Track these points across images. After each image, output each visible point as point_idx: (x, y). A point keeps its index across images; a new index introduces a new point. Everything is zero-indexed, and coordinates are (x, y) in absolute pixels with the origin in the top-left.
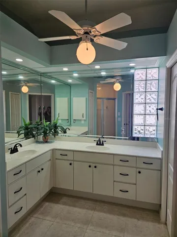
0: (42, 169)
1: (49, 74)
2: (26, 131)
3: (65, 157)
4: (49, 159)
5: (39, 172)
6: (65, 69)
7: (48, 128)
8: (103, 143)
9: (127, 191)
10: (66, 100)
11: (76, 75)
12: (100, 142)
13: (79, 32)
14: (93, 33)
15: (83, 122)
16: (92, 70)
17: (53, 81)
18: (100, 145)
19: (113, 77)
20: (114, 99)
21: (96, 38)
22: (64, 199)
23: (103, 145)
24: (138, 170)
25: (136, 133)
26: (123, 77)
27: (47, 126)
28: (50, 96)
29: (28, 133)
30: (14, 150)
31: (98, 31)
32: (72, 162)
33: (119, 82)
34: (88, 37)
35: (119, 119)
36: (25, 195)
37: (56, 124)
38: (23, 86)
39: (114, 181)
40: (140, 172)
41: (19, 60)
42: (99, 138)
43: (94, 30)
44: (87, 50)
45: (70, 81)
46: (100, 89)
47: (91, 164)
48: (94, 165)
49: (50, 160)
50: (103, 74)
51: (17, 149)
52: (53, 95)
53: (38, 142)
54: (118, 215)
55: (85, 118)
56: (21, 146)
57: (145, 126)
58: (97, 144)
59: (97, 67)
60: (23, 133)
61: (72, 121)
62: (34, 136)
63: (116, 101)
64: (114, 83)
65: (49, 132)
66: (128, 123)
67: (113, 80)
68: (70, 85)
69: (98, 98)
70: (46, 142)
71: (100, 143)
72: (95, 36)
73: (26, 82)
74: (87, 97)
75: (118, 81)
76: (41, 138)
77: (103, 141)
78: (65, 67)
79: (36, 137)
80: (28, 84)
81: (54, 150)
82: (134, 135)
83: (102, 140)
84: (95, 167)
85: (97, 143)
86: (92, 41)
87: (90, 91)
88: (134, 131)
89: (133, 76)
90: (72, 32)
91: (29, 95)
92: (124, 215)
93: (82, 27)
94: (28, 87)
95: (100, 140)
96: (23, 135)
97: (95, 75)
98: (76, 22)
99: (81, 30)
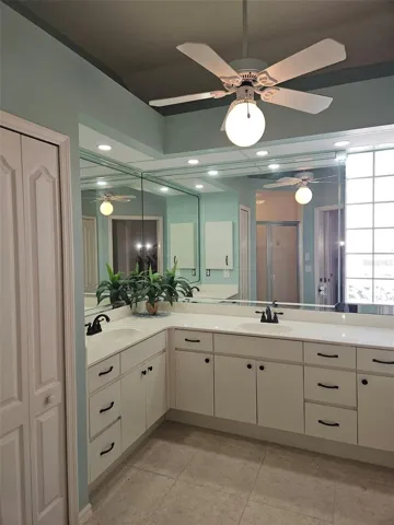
0: (151, 369)
1: (157, 175)
2: (114, 291)
3: (195, 346)
4: (161, 349)
5: (144, 373)
6: (193, 162)
7: (157, 285)
8: (275, 317)
9: (337, 425)
10: (189, 227)
11: (213, 173)
12: (270, 316)
13: (231, 82)
14: (260, 83)
15: (226, 274)
16: (248, 161)
17: (165, 190)
18: (269, 321)
19: (293, 174)
20: (296, 224)
21: (266, 92)
22: (195, 436)
23: (276, 321)
24: (362, 377)
25: (352, 296)
26: (317, 172)
27: (154, 281)
28: (155, 222)
29: (118, 295)
30: (94, 329)
31: (271, 79)
32: (210, 357)
33: (309, 185)
34: (249, 92)
35: (308, 269)
36: (119, 418)
37: (173, 278)
38: (102, 202)
39: (305, 401)
40: (365, 382)
41: (105, 148)
42: (268, 306)
43: (264, 75)
44: (249, 116)
45: (199, 187)
46: (261, 202)
47: (253, 362)
48: (259, 363)
49: (164, 351)
50: (274, 167)
51: (99, 326)
52: (160, 219)
53: (136, 314)
54: (316, 475)
55: (230, 266)
56: (108, 320)
57: (373, 279)
58: (263, 320)
59: (262, 153)
60: (106, 296)
61: (203, 273)
62: (129, 303)
63: (301, 226)
64: (295, 188)
65: (160, 295)
66: (328, 277)
67: (293, 181)
68: (197, 196)
69: (258, 223)
70: (155, 314)
71: (269, 318)
72: (263, 89)
73: (110, 193)
74: (236, 222)
75: (305, 183)
76: (143, 306)
77: (275, 314)
78: (192, 157)
79: (134, 305)
80: (113, 198)
81: (170, 331)
82: (349, 300)
83: (273, 310)
84: (262, 368)
85: (263, 317)
86: (257, 97)
87: (242, 207)
88: (348, 292)
89: (343, 168)
90: (216, 84)
91: (113, 221)
92: (330, 477)
93: (238, 72)
94: (113, 203)
95: (268, 311)
96: (108, 299)
97: (256, 171)
98: (228, 63)
99: (236, 77)
